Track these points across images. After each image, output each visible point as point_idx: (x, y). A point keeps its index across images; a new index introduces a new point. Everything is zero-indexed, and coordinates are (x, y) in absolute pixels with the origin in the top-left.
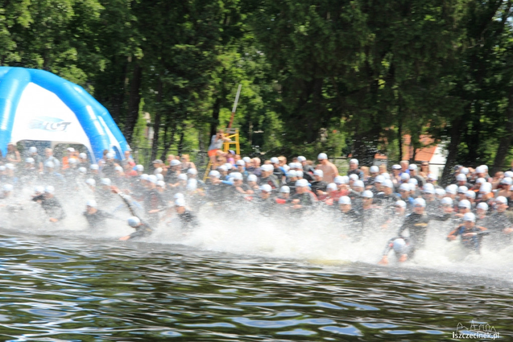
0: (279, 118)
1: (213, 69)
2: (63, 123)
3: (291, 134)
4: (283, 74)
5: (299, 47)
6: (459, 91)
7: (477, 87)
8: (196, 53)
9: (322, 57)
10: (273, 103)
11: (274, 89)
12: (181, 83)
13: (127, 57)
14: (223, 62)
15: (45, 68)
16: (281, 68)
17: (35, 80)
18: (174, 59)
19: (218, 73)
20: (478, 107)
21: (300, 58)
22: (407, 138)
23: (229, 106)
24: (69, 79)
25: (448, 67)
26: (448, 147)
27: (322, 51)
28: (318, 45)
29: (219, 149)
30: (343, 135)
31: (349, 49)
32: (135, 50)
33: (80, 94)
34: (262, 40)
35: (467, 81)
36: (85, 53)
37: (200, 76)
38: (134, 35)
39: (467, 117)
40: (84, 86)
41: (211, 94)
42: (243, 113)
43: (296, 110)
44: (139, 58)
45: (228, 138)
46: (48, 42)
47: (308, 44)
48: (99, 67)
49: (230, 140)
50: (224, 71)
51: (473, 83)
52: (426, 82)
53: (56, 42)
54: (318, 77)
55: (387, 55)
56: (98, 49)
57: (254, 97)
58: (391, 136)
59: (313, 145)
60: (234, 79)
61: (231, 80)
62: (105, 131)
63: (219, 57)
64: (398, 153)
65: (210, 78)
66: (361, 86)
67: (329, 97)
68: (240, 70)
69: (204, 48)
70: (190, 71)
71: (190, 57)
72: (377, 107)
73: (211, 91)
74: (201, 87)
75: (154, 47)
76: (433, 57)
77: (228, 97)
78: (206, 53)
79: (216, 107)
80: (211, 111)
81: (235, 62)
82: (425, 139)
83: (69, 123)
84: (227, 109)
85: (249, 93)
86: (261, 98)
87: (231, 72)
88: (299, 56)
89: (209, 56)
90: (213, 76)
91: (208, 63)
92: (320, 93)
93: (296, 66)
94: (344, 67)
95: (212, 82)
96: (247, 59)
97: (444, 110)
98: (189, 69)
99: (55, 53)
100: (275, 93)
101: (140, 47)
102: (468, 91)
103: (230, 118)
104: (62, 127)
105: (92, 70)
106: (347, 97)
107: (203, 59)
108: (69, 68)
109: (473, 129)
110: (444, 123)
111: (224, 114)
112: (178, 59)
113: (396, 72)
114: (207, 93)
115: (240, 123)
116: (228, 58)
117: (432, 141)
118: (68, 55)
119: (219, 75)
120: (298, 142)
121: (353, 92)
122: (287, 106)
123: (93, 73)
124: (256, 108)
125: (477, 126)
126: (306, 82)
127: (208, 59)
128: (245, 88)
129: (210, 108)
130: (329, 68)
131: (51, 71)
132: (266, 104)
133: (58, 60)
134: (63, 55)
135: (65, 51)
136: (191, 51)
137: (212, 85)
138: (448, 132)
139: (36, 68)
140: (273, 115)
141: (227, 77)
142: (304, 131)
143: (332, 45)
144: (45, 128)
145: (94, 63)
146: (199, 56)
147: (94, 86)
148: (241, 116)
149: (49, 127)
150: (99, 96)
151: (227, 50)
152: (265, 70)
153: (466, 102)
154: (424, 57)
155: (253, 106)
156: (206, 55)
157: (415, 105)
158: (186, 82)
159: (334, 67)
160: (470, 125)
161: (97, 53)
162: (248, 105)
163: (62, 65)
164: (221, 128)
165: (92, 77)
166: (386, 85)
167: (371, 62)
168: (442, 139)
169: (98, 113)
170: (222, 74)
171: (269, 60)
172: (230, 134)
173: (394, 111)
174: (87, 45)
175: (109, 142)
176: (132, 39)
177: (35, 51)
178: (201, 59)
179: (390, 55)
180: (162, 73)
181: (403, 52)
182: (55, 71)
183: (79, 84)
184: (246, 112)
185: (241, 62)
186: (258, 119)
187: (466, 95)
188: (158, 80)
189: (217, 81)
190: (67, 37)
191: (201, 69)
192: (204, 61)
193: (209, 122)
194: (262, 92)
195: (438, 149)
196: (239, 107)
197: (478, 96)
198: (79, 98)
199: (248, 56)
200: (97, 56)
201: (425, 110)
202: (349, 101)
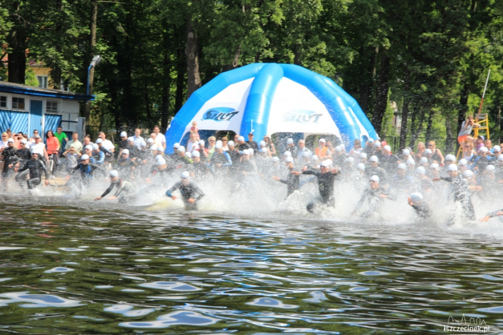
1: (461, 55)
2: (314, 115)
8: (444, 41)
12: (429, 71)
13: (375, 48)
14: (472, 48)
15: (297, 62)
17: (287, 74)
18: (421, 47)
19: (466, 59)
24: (319, 73)
29: (468, 135)
32: (384, 41)
33: (330, 87)
36: (334, 46)
37: (447, 63)
38: (382, 26)
40: (334, 78)
41: (459, 80)
42: (492, 98)
44: (387, 48)
45: (477, 124)
46: (299, 38)
48: (348, 60)
49: (479, 125)
50: (472, 57)
53: (307, 37)
56: (346, 41)
60: (482, 64)
61: (480, 65)
62: (355, 121)
63: (467, 44)
65: (458, 64)
68: (488, 56)
69: (450, 35)
70: (437, 59)
71: (437, 45)
73: (459, 77)
74: (448, 74)
75: (402, 37)
77: (477, 82)
78: (453, 39)
79: (464, 94)
80: (459, 97)
81: (483, 48)
83: (321, 115)
84: (475, 95)
85: (498, 77)
87: (480, 57)
89: (457, 42)
90: (461, 62)
91: (456, 49)
95: (460, 68)
96: (495, 43)
98: (437, 56)
99: (306, 48)
101: (388, 37)
103: (478, 104)
104: (313, 119)
105: (342, 63)
107: (451, 46)
108: (319, 62)
111: (472, 100)
112: (424, 47)
114: (456, 79)
115: (488, 108)
116: (476, 44)
118: (318, 49)
119: (467, 61)
123: (342, 65)
127: (456, 45)
128: (494, 73)
129: (458, 95)
131: (302, 66)
133: (309, 55)
134: (313, 50)
135: (316, 46)
136: (438, 39)
137: (460, 71)
139: (288, 63)
141: (475, 62)
144: (298, 120)
145: (343, 55)
146: (447, 43)
147: (343, 78)
148: (490, 101)
149: (301, 120)
150: (348, 88)
151: (476, 36)
156: (454, 42)
158: (434, 69)
161: (345, 45)
162: (496, 90)
163: (312, 59)
164: (469, 114)
165: (341, 70)
169: (348, 104)
170: (469, 60)
172: (481, 120)
174: (336, 38)
175: (359, 131)
176: (380, 30)
177: (287, 47)
178: (447, 46)
180: (409, 62)
182: (305, 65)
183: (328, 77)
184: (494, 97)
185: (489, 47)
188: (405, 69)
189: (465, 67)
190: (318, 31)
191: (449, 56)
192: (451, 48)
193: (457, 109)
196: (487, 92)
198: (329, 90)
199: (497, 41)
200: (346, 49)
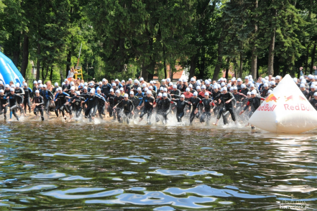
0: (102, 60)
1: (66, 36)
3: (109, 68)
4: (103, 37)
5: (111, 22)
6: (194, 41)
7: (202, 39)
8: (57, 28)
9: (124, 28)
10: (98, 52)
12: (50, 44)
13: (20, 32)
14: (72, 32)
16: (102, 34)
18: (45, 31)
19: (69, 38)
20: (204, 50)
21: (111, 29)
22: (168, 67)
23: (75, 55)
25: (188, 30)
26: (189, 71)
27: (123, 24)
28: (121, 21)
29: (72, 78)
30: (136, 67)
31: (137, 23)
32: (25, 28)
34: (91, 20)
35: (197, 37)
37: (60, 40)
38: (24, 20)
39: (198, 55)
41: (66, 49)
42: (83, 58)
43: (111, 55)
44: (27, 32)
45: (77, 72)
47: (116, 21)
48: (6, 38)
49: (78, 72)
50: (72, 37)
51: (200, 37)
52: (176, 38)
54: (121, 38)
55: (156, 25)
56: (4, 28)
57: (88, 50)
58: (161, 66)
59: (121, 73)
60: (78, 41)
61: (77, 41)
62: (11, 71)
63: (69, 30)
64: (164, 75)
65: (65, 41)
66: (145, 41)
67: (127, 48)
68: (80, 36)
69: (61, 25)
70: (54, 38)
71: (54, 30)
72: (153, 52)
73: (66, 48)
74: (60, 46)
75: (35, 26)
76: (180, 25)
77: (75, 50)
78: (62, 28)
79: (69, 56)
80: (66, 58)
81: (77, 32)
82: (178, 67)
84: (75, 57)
85: (86, 48)
86: (92, 50)
87: (76, 37)
88: (111, 28)
89: (64, 29)
91: (64, 33)
92: (123, 46)
93: (110, 33)
94: (135, 32)
95: (66, 43)
97: (187, 52)
98: (54, 36)
100: (99, 47)
101: (27, 26)
102: (198, 42)
103: (76, 61)
106: (137, 48)
107: (61, 31)
109: (202, 60)
110: (187, 58)
111: (73, 59)
112: (47, 31)
113: (162, 33)
114: (64, 49)
115: (81, 64)
116: (74, 30)
117: (181, 68)
119: (70, 39)
120: (113, 72)
121: (140, 45)
122: (106, 54)
123: (3, 41)
124: (90, 55)
125: (204, 59)
126: (116, 41)
127: (64, 31)
128: (84, 45)
129: (66, 57)
130: (127, 33)
132: (95, 53)
136: (54, 27)
137: (66, 44)
138: (189, 63)
140: (99, 58)
141: (74, 40)
142: (116, 66)
143: (128, 21)
145: (3, 36)
146: (59, 30)
147: (3, 47)
148: (82, 60)
150: (7, 53)
151: (74, 26)
152: (94, 35)
153: (198, 47)
154: (175, 25)
155: (88, 54)
157: (172, 50)
158: (53, 43)
159: (130, 32)
160: (200, 59)
161: (4, 30)
162: (85, 54)
164: (72, 67)
165: (2, 43)
166: (156, 41)
167: (149, 29)
168: (186, 67)
169: (7, 62)
171: (96, 30)
172: (78, 70)
173: (161, 54)
175: (14, 76)
176: (22, 22)
178: (59, 31)
179: (157, 25)
180: (40, 39)
181: (165, 23)
184: (84, 58)
185: (81, 32)
186: (91, 61)
187: (197, 44)
188: (37, 43)
189: (69, 42)
191: (60, 36)
193: (66, 64)
194: (92, 47)
195: (184, 72)
196: (81, 55)
197: (203, 44)
199: (84, 29)
200: (4, 32)
201: (178, 52)
202: (138, 49)
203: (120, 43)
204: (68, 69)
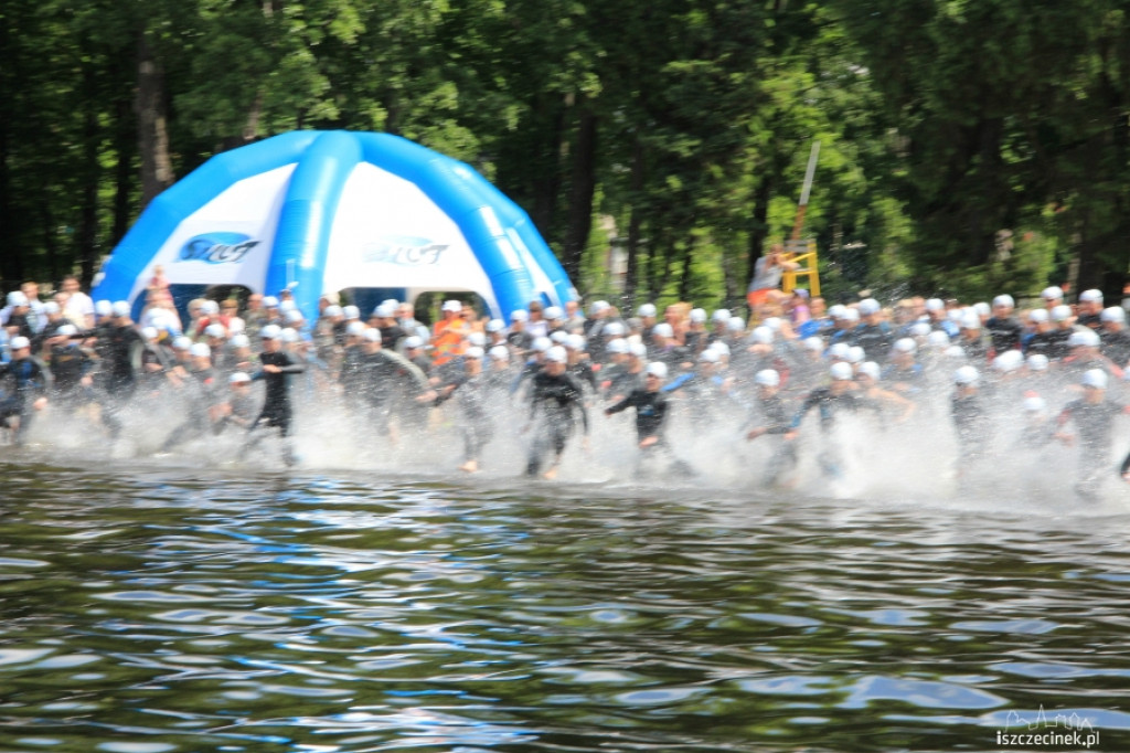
0: (905, 211)
1: (753, 110)
2: (433, 248)
3: (933, 248)
4: (912, 112)
5: (947, 52)
8: (714, 77)
9: (1003, 72)
10: (888, 179)
11: (887, 148)
12: (684, 147)
13: (562, 96)
14: (776, 95)
15: (391, 128)
16: (907, 101)
17: (371, 155)
19: (764, 119)
21: (949, 76)
23: (789, 191)
24: (442, 151)
27: (1001, 58)
28: (990, 45)
29: (771, 288)
30: (1051, 244)
31: (1063, 49)
32: (583, 79)
33: (466, 183)
34: (862, 41)
36: (475, 93)
37: (723, 128)
38: (580, 47)
40: (475, 165)
41: (750, 166)
42: (821, 206)
43: (943, 191)
44: (592, 95)
45: (792, 263)
46: (395, 74)
47: (969, 42)
48: (504, 122)
49: (797, 266)
50: (778, 114)
53: (412, 72)
54: (990, 115)
56: (500, 81)
57: (845, 170)
59: (984, 270)
60: (800, 131)
61: (793, 133)
62: (522, 262)
63: (767, 85)
65: (747, 131)
66: (1093, 131)
67: (1015, 159)
68: (813, 111)
69: (732, 65)
70: (703, 119)
71: (701, 87)
73: (750, 160)
74: (726, 153)
75: (624, 70)
77: (788, 171)
78: (737, 77)
79: (761, 196)
80: (751, 205)
81: (801, 93)
83: (444, 247)
84: (784, 199)
85: (835, 159)
86: (861, 169)
87: (793, 116)
88: (948, 72)
89: (745, 83)
90: (754, 126)
91: (743, 98)
92: (996, 153)
93: (942, 94)
94: (1051, 90)
95: (752, 139)
96: (825, 84)
98: (702, 113)
99: (410, 97)
100: (890, 157)
101: (593, 71)
103: (794, 219)
105: (490, 129)
106: (1059, 158)
107: (732, 90)
108: (441, 127)
111: (779, 210)
112: (675, 93)
114: (742, 165)
115: (813, 229)
116: (787, 85)
118: (439, 98)
119: (768, 124)
120: (948, 264)
121: (1074, 145)
122: (922, 185)
123: (493, 135)
124: (849, 193)
126: (964, 130)
127: (743, 89)
128: (824, 151)
129: (749, 198)
130: (1017, 93)
131: (403, 136)
132: (872, 183)
133: (417, 112)
134: (427, 100)
135: (431, 91)
136: (704, 74)
137: (755, 145)
139: (371, 130)
140: (889, 206)
141: (786, 129)
142: (962, 238)
143: (1023, 43)
144: (394, 260)
145: (495, 112)
146: (723, 85)
147: (496, 163)
148: (817, 213)
149: (402, 257)
150: (508, 184)
151: (785, 68)
152: (870, 106)
155: (843, 188)
156: (737, 82)
158: (696, 143)
159: (1029, 91)
161: (498, 90)
162: (832, 187)
163: (425, 121)
164: (773, 241)
165: (489, 145)
167: (1113, 73)
169: (507, 223)
170: (773, 121)
171: (878, 82)
172: (798, 254)
174: (477, 74)
175: (532, 285)
176: (575, 56)
177: (367, 94)
178: (726, 91)
180: (642, 124)
182: (412, 135)
183: (464, 161)
184: (827, 203)
185: (814, 92)
186: (854, 218)
188: (631, 139)
189: (763, 136)
190: (435, 59)
191: (728, 112)
192: (733, 94)
193: (747, 230)
194: (862, 156)
196: (814, 192)
198: (465, 190)
199: (830, 79)
200: (500, 98)
202: (1065, 166)
203: (982, 138)
204: (756, 252)
